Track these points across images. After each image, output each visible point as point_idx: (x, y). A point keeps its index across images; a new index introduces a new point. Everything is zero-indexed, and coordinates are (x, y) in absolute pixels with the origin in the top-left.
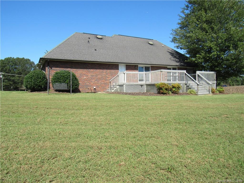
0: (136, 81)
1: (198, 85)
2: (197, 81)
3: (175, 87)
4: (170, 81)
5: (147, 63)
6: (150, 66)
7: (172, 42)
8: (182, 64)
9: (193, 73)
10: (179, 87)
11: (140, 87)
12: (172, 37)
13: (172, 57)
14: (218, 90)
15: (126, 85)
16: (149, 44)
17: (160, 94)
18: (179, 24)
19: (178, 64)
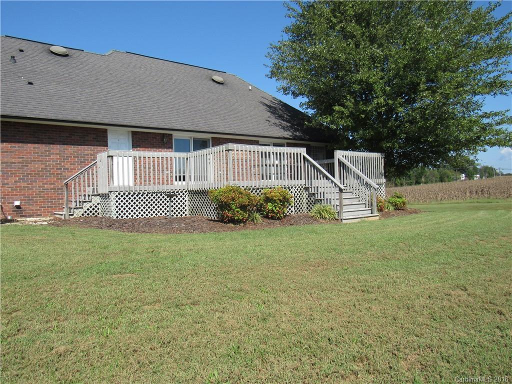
0: (167, 181)
1: (341, 190)
2: (337, 180)
3: (272, 199)
4: (270, 179)
5: (197, 129)
6: (209, 136)
7: (271, 78)
8: (298, 134)
9: (326, 159)
10: (284, 198)
11: (163, 200)
12: (270, 63)
13: (272, 116)
14: (392, 203)
15: (117, 194)
16: (212, 82)
17: (225, 222)
18: (287, 30)
19: (287, 134)
